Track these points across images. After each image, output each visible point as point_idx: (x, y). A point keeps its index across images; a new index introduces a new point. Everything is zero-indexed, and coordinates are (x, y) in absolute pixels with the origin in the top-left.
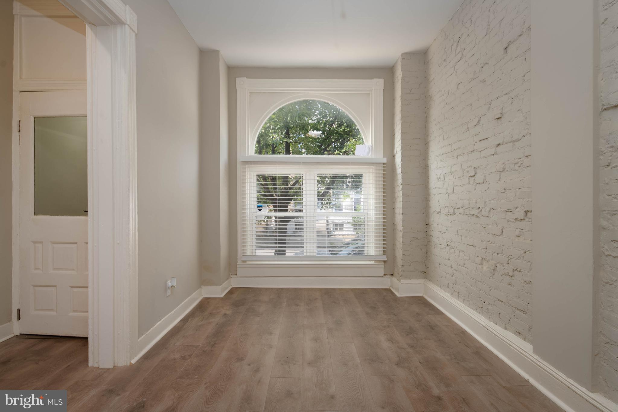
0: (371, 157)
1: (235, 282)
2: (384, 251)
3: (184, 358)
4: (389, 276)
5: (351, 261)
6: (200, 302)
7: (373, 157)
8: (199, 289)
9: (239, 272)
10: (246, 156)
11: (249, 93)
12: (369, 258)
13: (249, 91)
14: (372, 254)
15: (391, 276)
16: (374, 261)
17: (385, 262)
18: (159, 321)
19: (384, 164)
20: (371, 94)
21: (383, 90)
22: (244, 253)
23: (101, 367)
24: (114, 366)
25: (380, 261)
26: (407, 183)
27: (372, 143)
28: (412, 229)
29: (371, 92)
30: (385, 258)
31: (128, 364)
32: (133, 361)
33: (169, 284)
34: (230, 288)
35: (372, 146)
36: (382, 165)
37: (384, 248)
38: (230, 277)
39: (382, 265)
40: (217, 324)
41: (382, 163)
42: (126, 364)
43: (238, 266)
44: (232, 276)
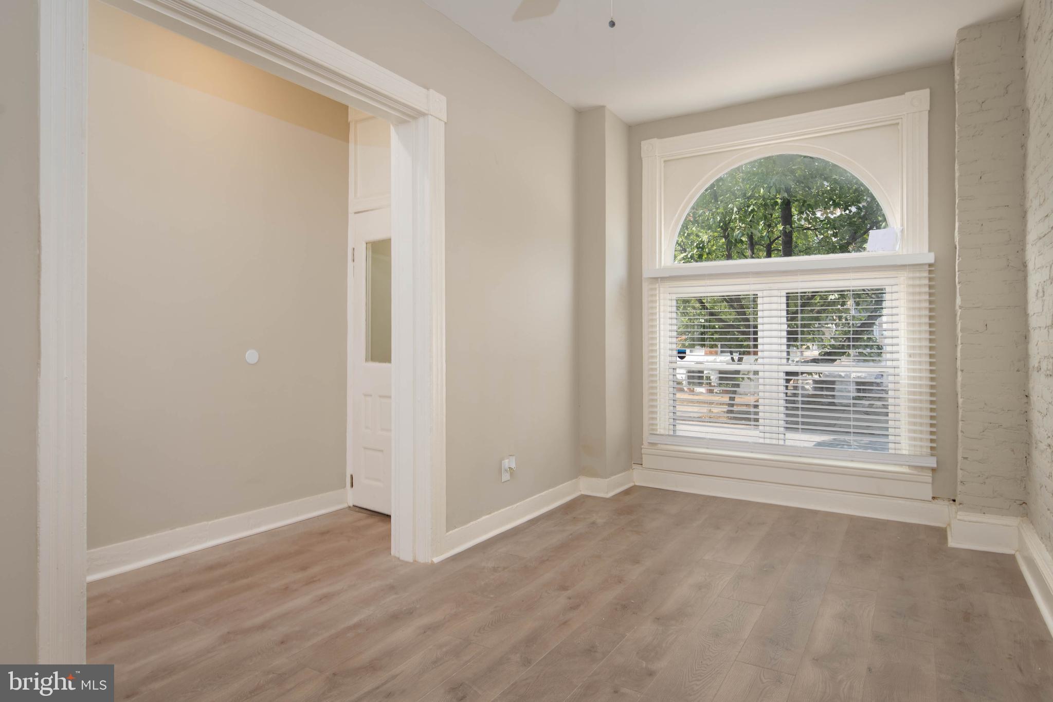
0: (901, 254)
1: (639, 478)
2: (932, 448)
3: (495, 570)
4: (947, 503)
5: (852, 461)
6: (572, 500)
7: (906, 253)
8: (574, 480)
9: (646, 460)
10: (657, 267)
11: (662, 162)
12: (898, 458)
13: (663, 160)
14: (904, 452)
15: (952, 502)
16: (909, 466)
17: (933, 470)
18: (488, 514)
19: (930, 265)
20: (900, 124)
21: (929, 111)
22: (653, 430)
23: (401, 558)
24: (415, 561)
25: (922, 468)
26: (974, 304)
27: (902, 225)
28: (986, 404)
29: (899, 121)
30: (932, 462)
31: (430, 562)
32: (436, 560)
33: (506, 463)
34: (631, 485)
35: (902, 231)
36: (927, 268)
37: (932, 441)
38: (632, 467)
39: (928, 477)
40: (571, 534)
41: (925, 264)
42: (427, 562)
43: (643, 451)
44: (634, 466)
